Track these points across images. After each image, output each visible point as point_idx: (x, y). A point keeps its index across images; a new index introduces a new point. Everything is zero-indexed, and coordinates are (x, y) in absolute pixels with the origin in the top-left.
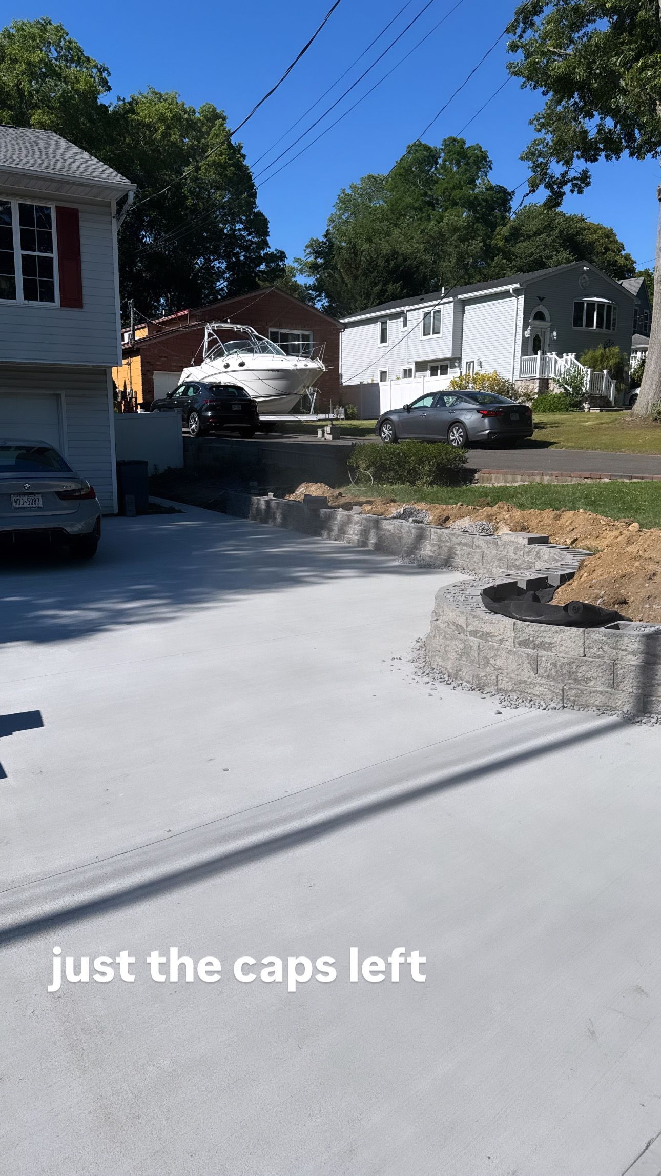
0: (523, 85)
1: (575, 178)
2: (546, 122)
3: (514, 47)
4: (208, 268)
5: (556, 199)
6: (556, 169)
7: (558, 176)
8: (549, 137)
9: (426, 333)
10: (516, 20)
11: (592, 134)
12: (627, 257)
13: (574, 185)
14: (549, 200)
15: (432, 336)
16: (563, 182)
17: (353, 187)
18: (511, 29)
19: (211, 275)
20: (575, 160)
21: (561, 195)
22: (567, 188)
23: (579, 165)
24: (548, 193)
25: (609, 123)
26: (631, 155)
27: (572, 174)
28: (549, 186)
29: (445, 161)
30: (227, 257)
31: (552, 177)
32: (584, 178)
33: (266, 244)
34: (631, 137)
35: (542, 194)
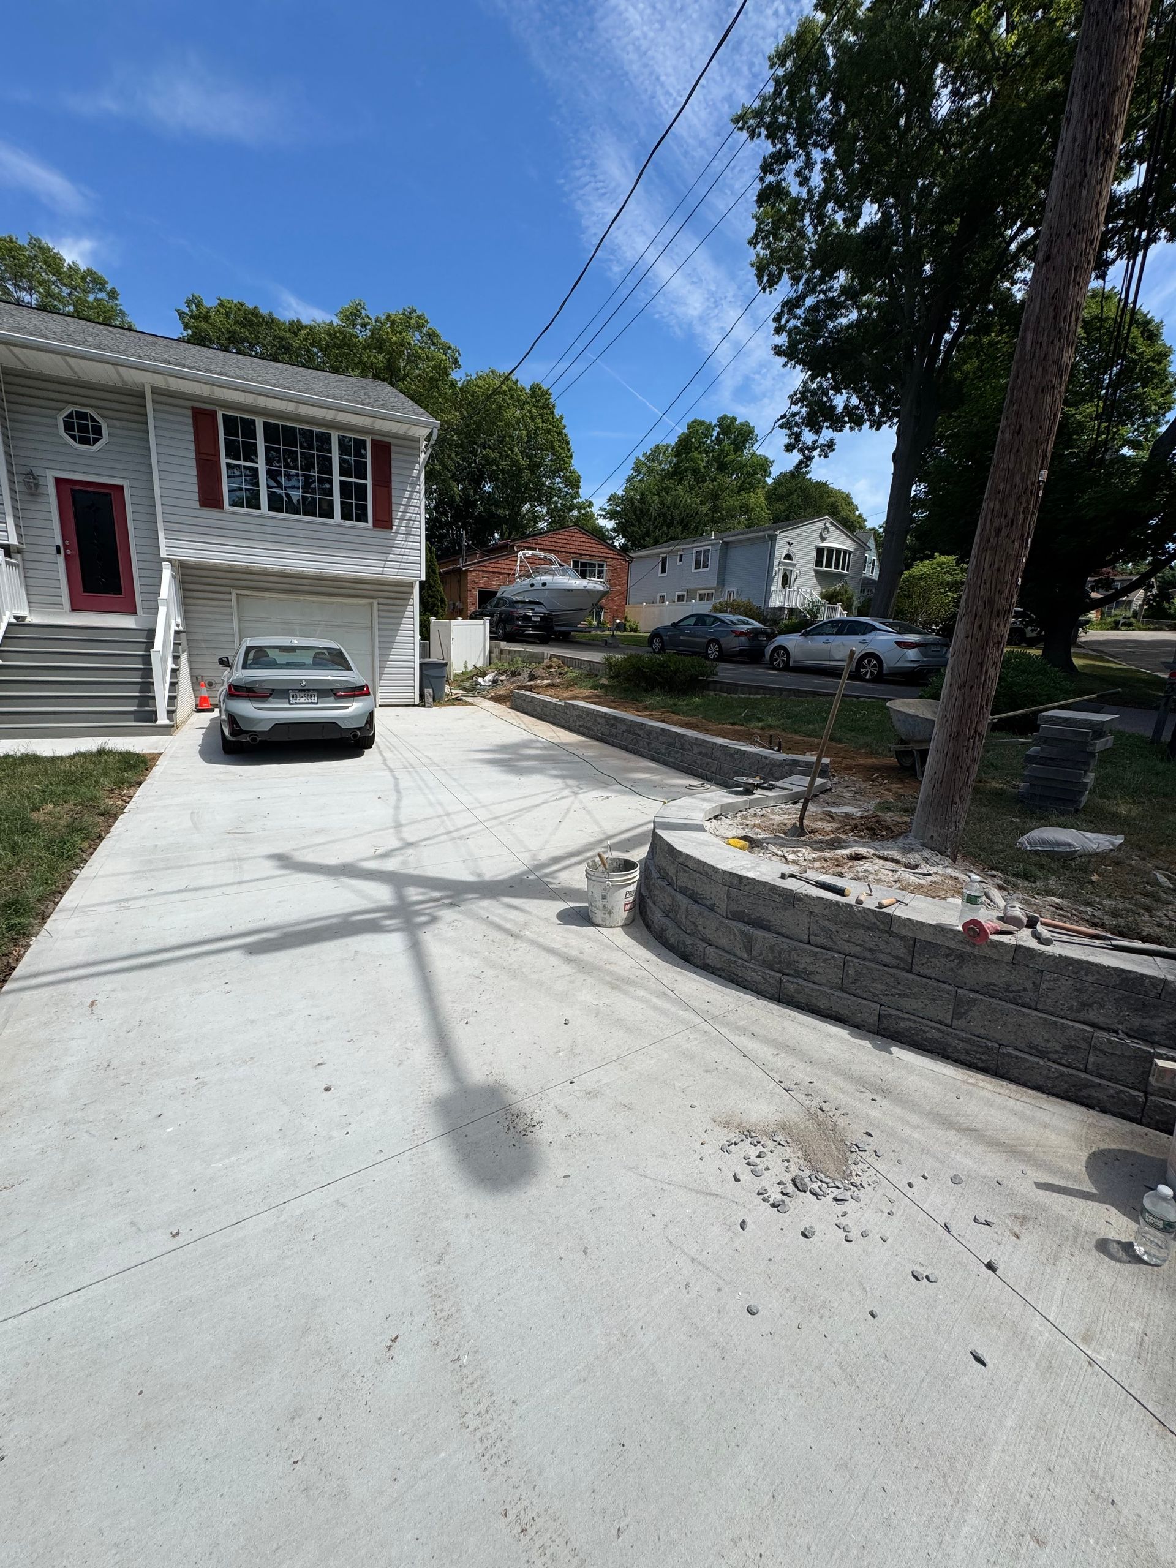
0: (785, 365)
1: (822, 445)
2: (802, 396)
3: (778, 331)
4: (532, 510)
5: (806, 461)
6: (808, 437)
7: (809, 443)
8: (804, 410)
9: (697, 566)
10: (782, 311)
11: (840, 409)
12: (860, 516)
13: (822, 451)
14: (801, 462)
15: (701, 570)
16: (813, 449)
17: (644, 455)
18: (778, 319)
19: (536, 518)
20: (824, 429)
21: (810, 459)
22: (816, 453)
23: (827, 434)
24: (801, 457)
25: (855, 401)
26: (871, 427)
27: (821, 441)
28: (801, 451)
29: (718, 434)
30: (548, 503)
31: (804, 443)
32: (831, 445)
33: (576, 495)
34: (871, 412)
35: (796, 457)
